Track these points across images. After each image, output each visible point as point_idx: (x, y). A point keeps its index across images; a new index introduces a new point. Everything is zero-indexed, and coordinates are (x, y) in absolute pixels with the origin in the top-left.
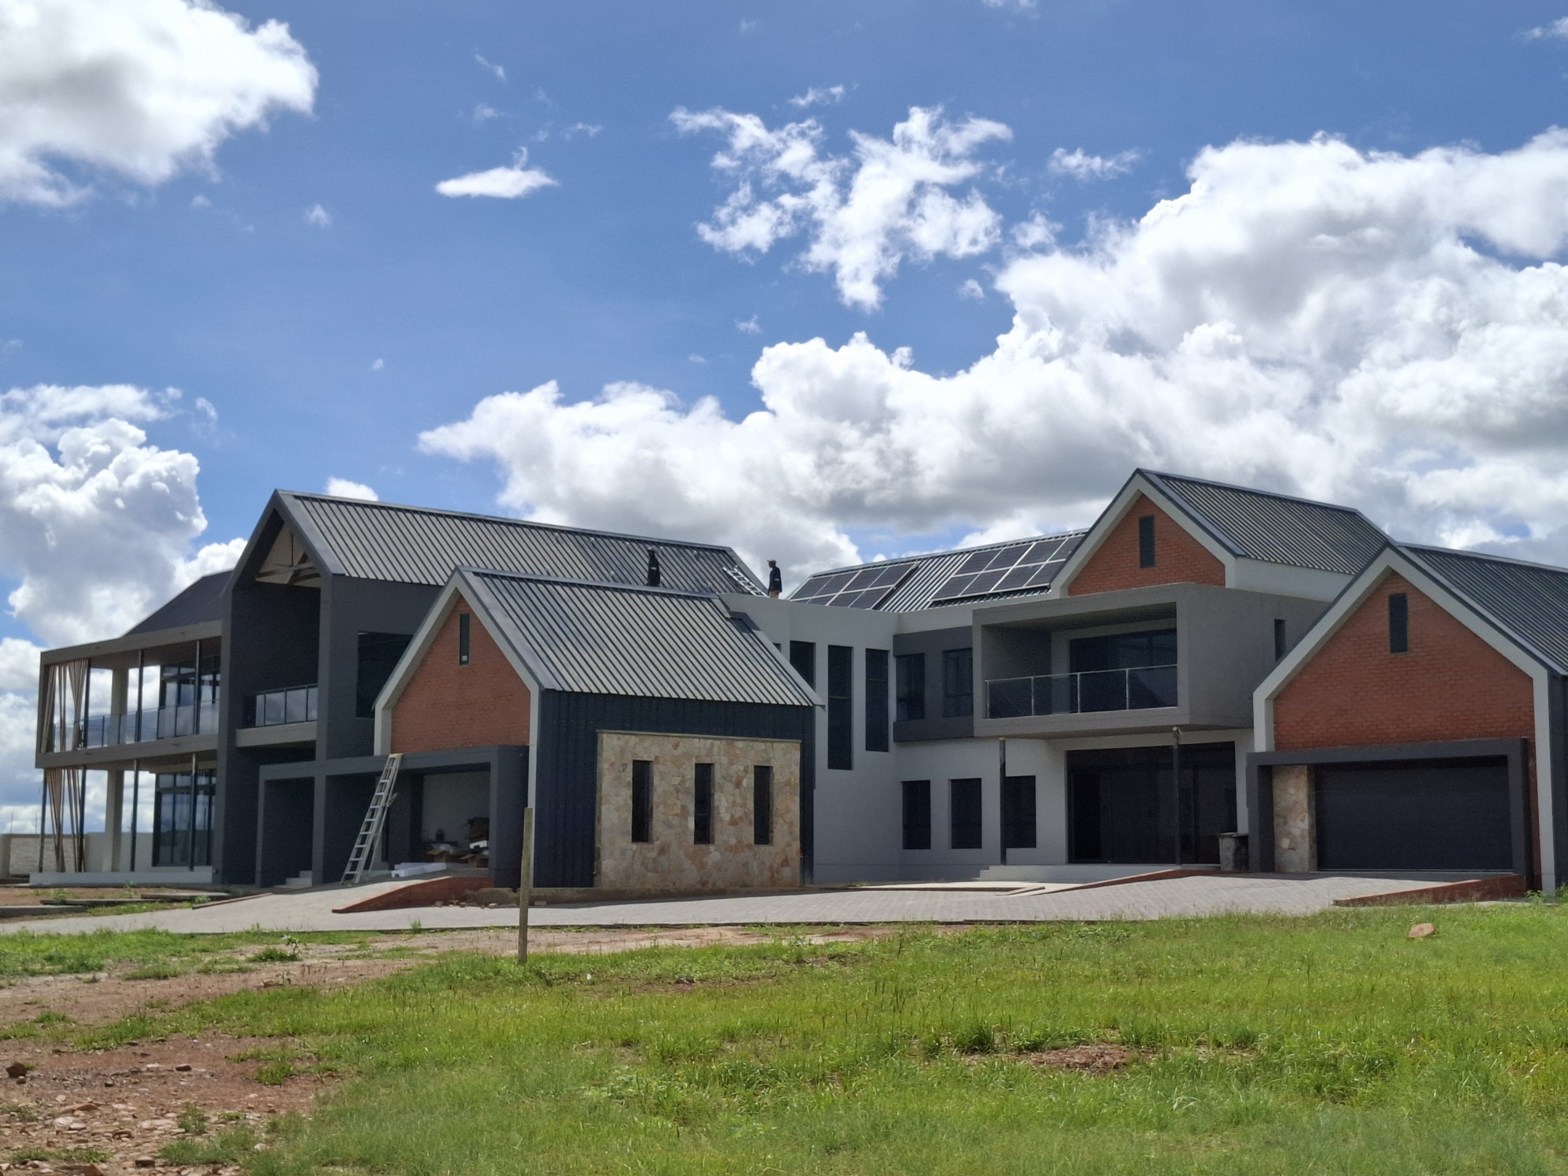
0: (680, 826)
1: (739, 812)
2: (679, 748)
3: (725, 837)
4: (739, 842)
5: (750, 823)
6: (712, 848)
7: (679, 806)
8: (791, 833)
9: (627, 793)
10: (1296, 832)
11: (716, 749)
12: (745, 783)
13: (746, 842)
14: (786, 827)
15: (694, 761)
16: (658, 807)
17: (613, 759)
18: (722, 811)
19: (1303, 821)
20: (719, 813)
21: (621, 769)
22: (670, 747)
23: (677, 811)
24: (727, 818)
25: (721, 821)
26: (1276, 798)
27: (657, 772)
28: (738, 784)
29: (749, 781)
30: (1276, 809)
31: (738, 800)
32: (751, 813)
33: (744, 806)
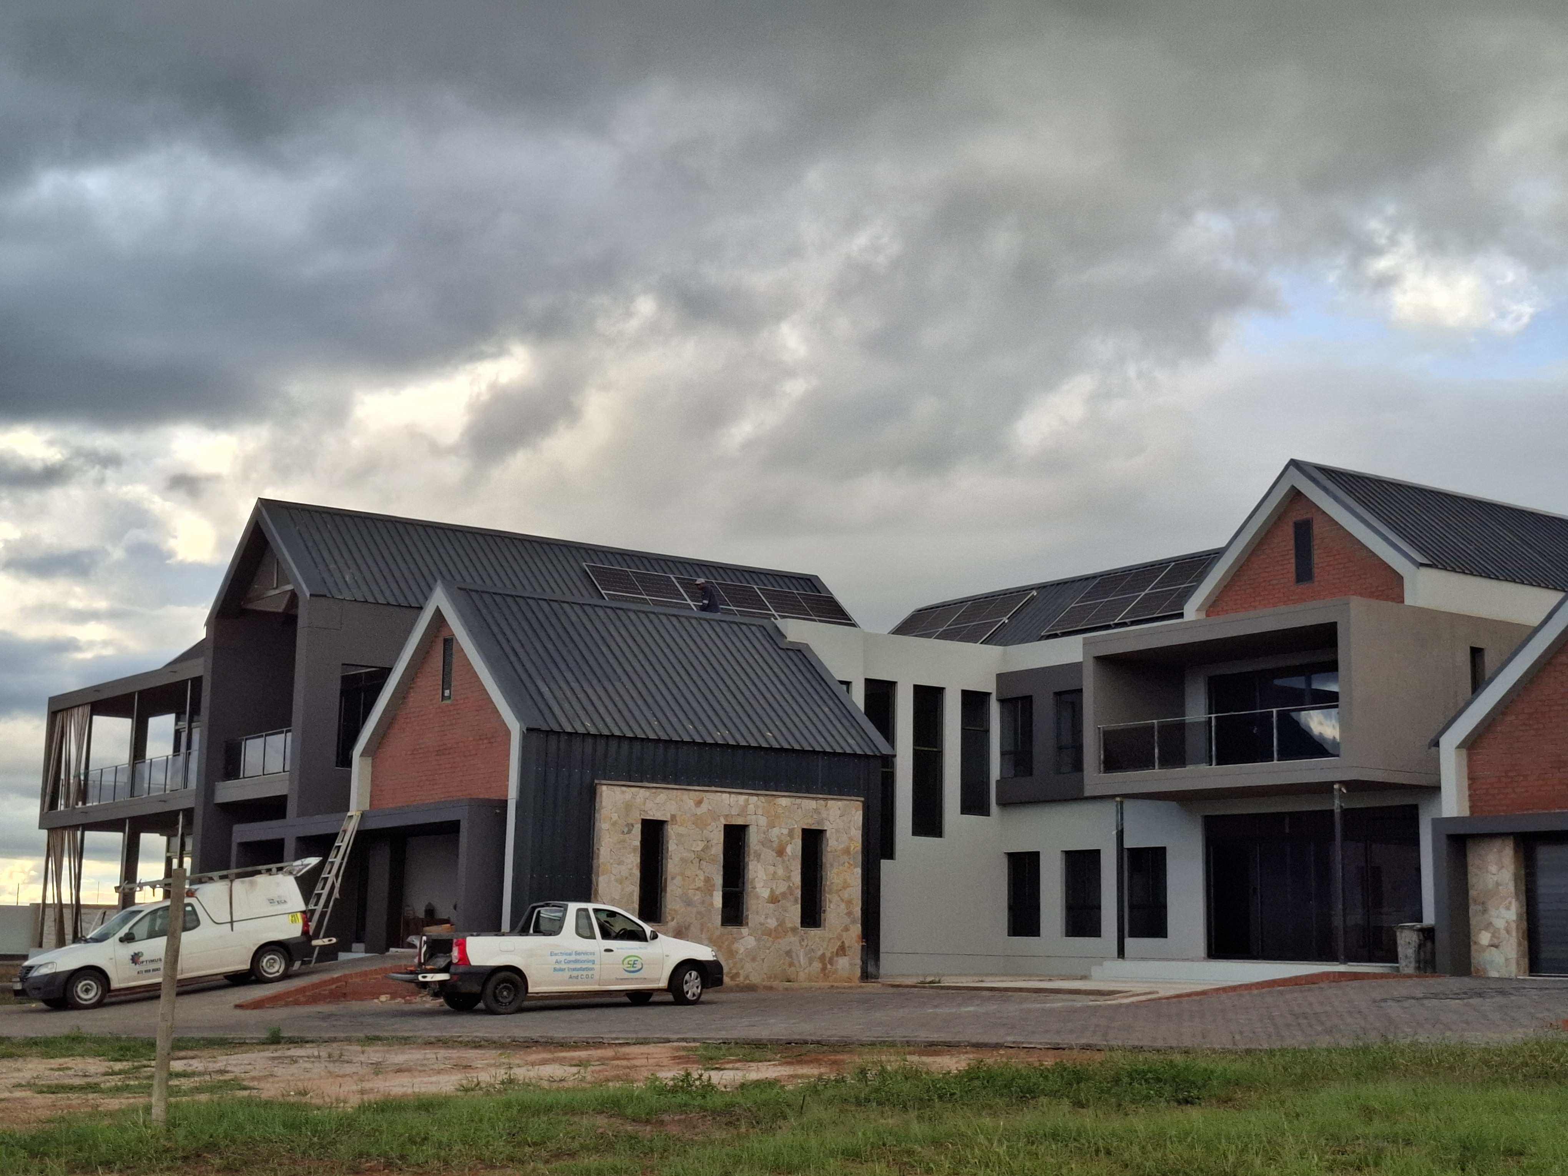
0: (703, 902)
1: (782, 888)
2: (702, 805)
3: (762, 919)
4: (781, 924)
5: (796, 900)
6: (744, 931)
7: (702, 878)
8: (849, 914)
9: (633, 861)
10: (1500, 924)
11: (751, 807)
12: (789, 850)
13: (789, 925)
14: (843, 906)
15: (723, 822)
16: (673, 879)
17: (615, 817)
18: (759, 885)
19: (1508, 908)
20: (754, 888)
21: (626, 830)
22: (691, 803)
23: (700, 883)
24: (765, 894)
25: (758, 897)
26: (1472, 880)
27: (672, 833)
28: (780, 852)
29: (795, 848)
30: (1472, 893)
31: (780, 872)
32: (797, 888)
33: (788, 878)
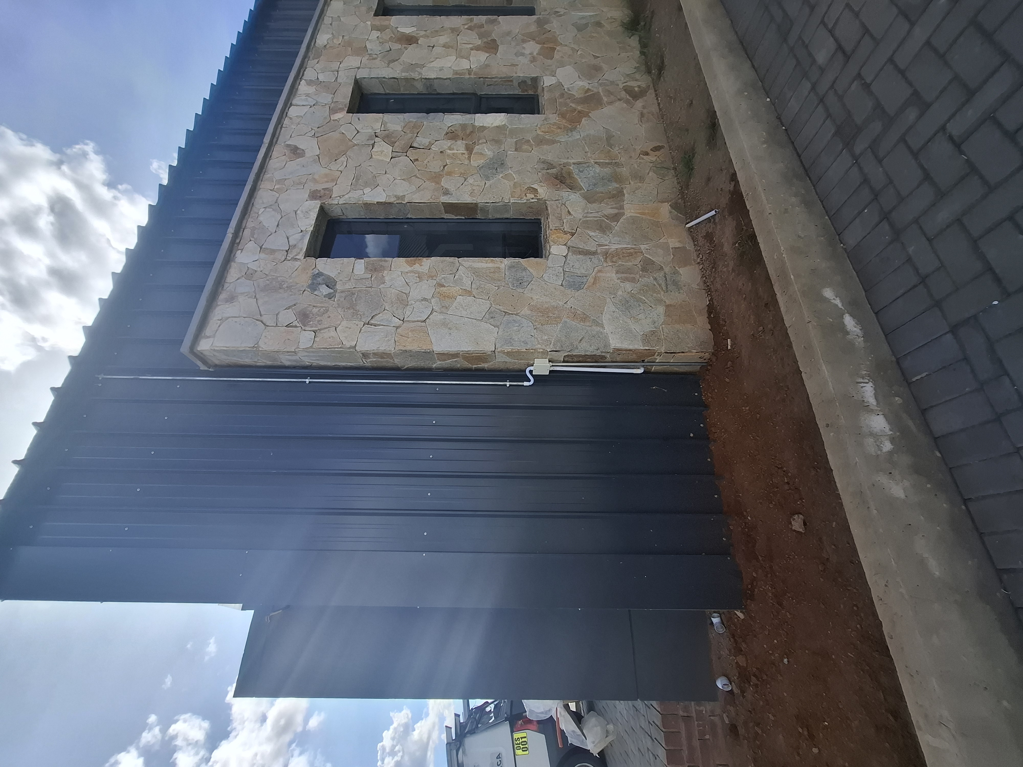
0: (496, 144)
1: (470, 39)
2: (300, 146)
4: (532, 37)
5: (493, 22)
6: (547, 83)
7: (449, 143)
11: (322, 76)
12: (408, 30)
13: (533, 28)
16: (446, 192)
18: (465, 65)
20: (470, 71)
23: (460, 147)
24: (480, 57)
25: (487, 66)
28: (410, 40)
29: (406, 25)
31: (443, 39)
32: (471, 20)
33: (455, 31)
